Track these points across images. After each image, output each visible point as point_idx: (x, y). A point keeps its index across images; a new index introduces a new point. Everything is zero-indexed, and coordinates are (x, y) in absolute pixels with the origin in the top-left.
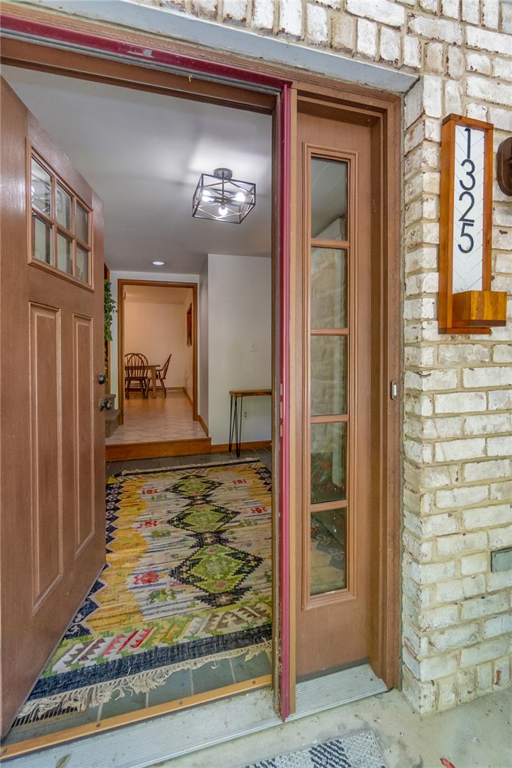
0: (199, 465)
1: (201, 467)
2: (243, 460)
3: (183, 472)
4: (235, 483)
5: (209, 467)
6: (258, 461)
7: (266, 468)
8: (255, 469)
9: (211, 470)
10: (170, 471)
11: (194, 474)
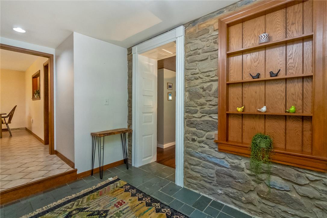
0: (74, 196)
1: (78, 198)
2: (107, 181)
3: (62, 208)
4: (117, 207)
5: (85, 195)
6: (118, 179)
7: (128, 184)
8: (122, 187)
9: (88, 199)
10: (47, 211)
11: (74, 207)
